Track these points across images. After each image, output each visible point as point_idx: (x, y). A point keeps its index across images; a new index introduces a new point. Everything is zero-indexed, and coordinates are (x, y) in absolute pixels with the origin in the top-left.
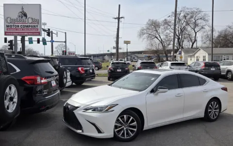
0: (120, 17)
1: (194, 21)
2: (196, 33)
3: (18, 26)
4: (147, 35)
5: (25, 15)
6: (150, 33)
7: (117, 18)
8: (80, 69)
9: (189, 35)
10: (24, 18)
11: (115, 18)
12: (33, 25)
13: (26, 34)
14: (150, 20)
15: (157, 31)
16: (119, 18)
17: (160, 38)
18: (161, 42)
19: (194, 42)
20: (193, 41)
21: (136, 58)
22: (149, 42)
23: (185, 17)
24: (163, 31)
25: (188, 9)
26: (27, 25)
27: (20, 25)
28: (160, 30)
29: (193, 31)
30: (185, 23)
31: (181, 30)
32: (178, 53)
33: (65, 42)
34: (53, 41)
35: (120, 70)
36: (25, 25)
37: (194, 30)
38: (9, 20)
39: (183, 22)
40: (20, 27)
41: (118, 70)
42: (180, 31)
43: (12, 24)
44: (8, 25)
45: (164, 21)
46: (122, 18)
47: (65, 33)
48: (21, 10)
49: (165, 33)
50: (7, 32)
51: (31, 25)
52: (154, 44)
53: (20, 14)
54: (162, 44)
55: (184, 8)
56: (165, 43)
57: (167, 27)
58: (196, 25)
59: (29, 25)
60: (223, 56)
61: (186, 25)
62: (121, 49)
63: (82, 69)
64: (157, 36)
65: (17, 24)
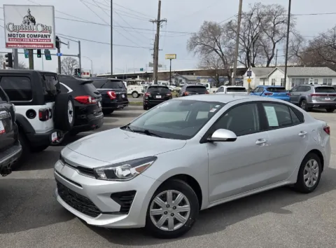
0: (161, 19)
1: (272, 25)
2: (274, 44)
3: (24, 36)
4: (201, 46)
5: (33, 21)
6: (205, 43)
7: (155, 21)
8: (110, 93)
9: (265, 47)
10: (31, 24)
11: (153, 22)
12: (43, 34)
13: (34, 46)
14: (206, 23)
15: (216, 41)
16: (159, 22)
17: (221, 51)
18: (222, 58)
19: (272, 58)
20: (270, 56)
21: (183, 81)
22: (203, 56)
23: (259, 19)
24: (225, 40)
25: (264, 6)
26: (35, 34)
27: (26, 34)
28: (221, 40)
29: (271, 41)
30: (258, 29)
31: (252, 40)
32: (246, 74)
33: (79, 56)
34: (61, 55)
35: (160, 97)
36: (33, 33)
37: (272, 38)
38: (11, 26)
39: (255, 26)
40: (26, 37)
41: (157, 97)
42: (250, 41)
43: (16, 33)
44: (10, 33)
45: (226, 24)
46: (163, 21)
47: (79, 42)
48: (27, 14)
49: (228, 43)
50: (9, 44)
51: (41, 34)
52: (211, 60)
53: (26, 18)
54: (223, 60)
55: (259, 4)
56: (228, 59)
57: (231, 34)
58: (275, 32)
59: (38, 34)
60: (310, 79)
61: (261, 32)
62: (161, 66)
63: (112, 94)
64: (217, 47)
65: (22, 33)
